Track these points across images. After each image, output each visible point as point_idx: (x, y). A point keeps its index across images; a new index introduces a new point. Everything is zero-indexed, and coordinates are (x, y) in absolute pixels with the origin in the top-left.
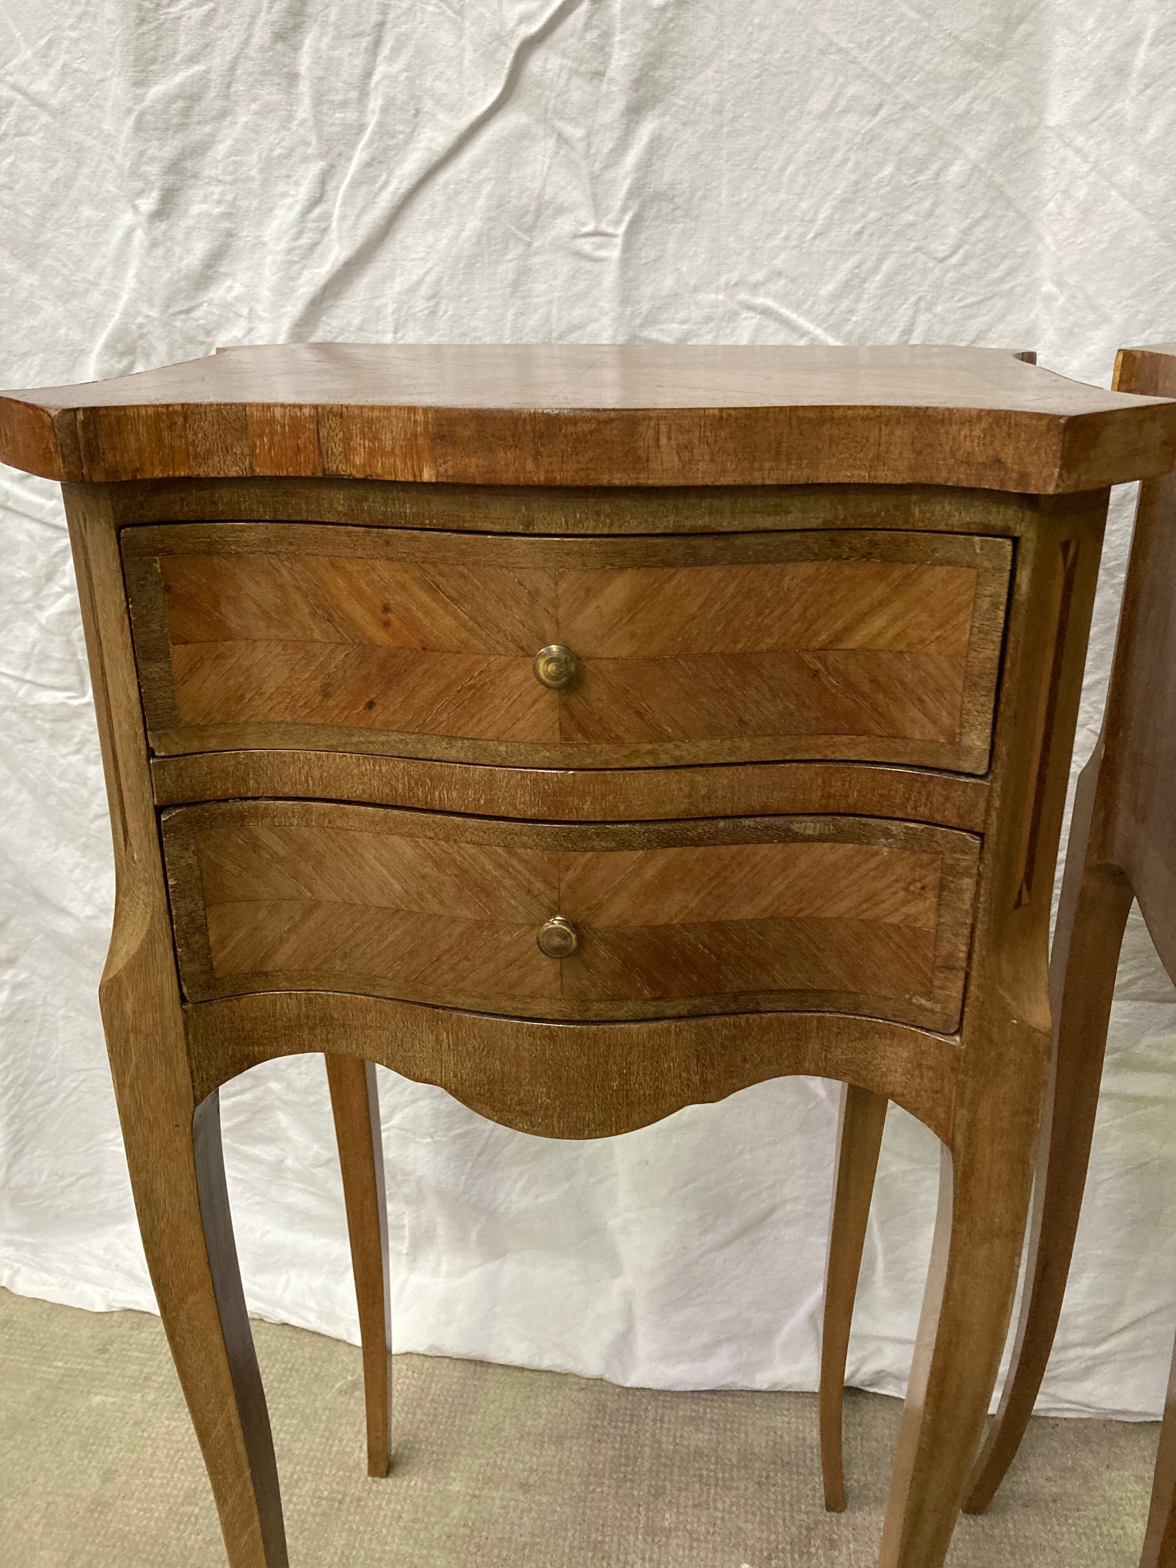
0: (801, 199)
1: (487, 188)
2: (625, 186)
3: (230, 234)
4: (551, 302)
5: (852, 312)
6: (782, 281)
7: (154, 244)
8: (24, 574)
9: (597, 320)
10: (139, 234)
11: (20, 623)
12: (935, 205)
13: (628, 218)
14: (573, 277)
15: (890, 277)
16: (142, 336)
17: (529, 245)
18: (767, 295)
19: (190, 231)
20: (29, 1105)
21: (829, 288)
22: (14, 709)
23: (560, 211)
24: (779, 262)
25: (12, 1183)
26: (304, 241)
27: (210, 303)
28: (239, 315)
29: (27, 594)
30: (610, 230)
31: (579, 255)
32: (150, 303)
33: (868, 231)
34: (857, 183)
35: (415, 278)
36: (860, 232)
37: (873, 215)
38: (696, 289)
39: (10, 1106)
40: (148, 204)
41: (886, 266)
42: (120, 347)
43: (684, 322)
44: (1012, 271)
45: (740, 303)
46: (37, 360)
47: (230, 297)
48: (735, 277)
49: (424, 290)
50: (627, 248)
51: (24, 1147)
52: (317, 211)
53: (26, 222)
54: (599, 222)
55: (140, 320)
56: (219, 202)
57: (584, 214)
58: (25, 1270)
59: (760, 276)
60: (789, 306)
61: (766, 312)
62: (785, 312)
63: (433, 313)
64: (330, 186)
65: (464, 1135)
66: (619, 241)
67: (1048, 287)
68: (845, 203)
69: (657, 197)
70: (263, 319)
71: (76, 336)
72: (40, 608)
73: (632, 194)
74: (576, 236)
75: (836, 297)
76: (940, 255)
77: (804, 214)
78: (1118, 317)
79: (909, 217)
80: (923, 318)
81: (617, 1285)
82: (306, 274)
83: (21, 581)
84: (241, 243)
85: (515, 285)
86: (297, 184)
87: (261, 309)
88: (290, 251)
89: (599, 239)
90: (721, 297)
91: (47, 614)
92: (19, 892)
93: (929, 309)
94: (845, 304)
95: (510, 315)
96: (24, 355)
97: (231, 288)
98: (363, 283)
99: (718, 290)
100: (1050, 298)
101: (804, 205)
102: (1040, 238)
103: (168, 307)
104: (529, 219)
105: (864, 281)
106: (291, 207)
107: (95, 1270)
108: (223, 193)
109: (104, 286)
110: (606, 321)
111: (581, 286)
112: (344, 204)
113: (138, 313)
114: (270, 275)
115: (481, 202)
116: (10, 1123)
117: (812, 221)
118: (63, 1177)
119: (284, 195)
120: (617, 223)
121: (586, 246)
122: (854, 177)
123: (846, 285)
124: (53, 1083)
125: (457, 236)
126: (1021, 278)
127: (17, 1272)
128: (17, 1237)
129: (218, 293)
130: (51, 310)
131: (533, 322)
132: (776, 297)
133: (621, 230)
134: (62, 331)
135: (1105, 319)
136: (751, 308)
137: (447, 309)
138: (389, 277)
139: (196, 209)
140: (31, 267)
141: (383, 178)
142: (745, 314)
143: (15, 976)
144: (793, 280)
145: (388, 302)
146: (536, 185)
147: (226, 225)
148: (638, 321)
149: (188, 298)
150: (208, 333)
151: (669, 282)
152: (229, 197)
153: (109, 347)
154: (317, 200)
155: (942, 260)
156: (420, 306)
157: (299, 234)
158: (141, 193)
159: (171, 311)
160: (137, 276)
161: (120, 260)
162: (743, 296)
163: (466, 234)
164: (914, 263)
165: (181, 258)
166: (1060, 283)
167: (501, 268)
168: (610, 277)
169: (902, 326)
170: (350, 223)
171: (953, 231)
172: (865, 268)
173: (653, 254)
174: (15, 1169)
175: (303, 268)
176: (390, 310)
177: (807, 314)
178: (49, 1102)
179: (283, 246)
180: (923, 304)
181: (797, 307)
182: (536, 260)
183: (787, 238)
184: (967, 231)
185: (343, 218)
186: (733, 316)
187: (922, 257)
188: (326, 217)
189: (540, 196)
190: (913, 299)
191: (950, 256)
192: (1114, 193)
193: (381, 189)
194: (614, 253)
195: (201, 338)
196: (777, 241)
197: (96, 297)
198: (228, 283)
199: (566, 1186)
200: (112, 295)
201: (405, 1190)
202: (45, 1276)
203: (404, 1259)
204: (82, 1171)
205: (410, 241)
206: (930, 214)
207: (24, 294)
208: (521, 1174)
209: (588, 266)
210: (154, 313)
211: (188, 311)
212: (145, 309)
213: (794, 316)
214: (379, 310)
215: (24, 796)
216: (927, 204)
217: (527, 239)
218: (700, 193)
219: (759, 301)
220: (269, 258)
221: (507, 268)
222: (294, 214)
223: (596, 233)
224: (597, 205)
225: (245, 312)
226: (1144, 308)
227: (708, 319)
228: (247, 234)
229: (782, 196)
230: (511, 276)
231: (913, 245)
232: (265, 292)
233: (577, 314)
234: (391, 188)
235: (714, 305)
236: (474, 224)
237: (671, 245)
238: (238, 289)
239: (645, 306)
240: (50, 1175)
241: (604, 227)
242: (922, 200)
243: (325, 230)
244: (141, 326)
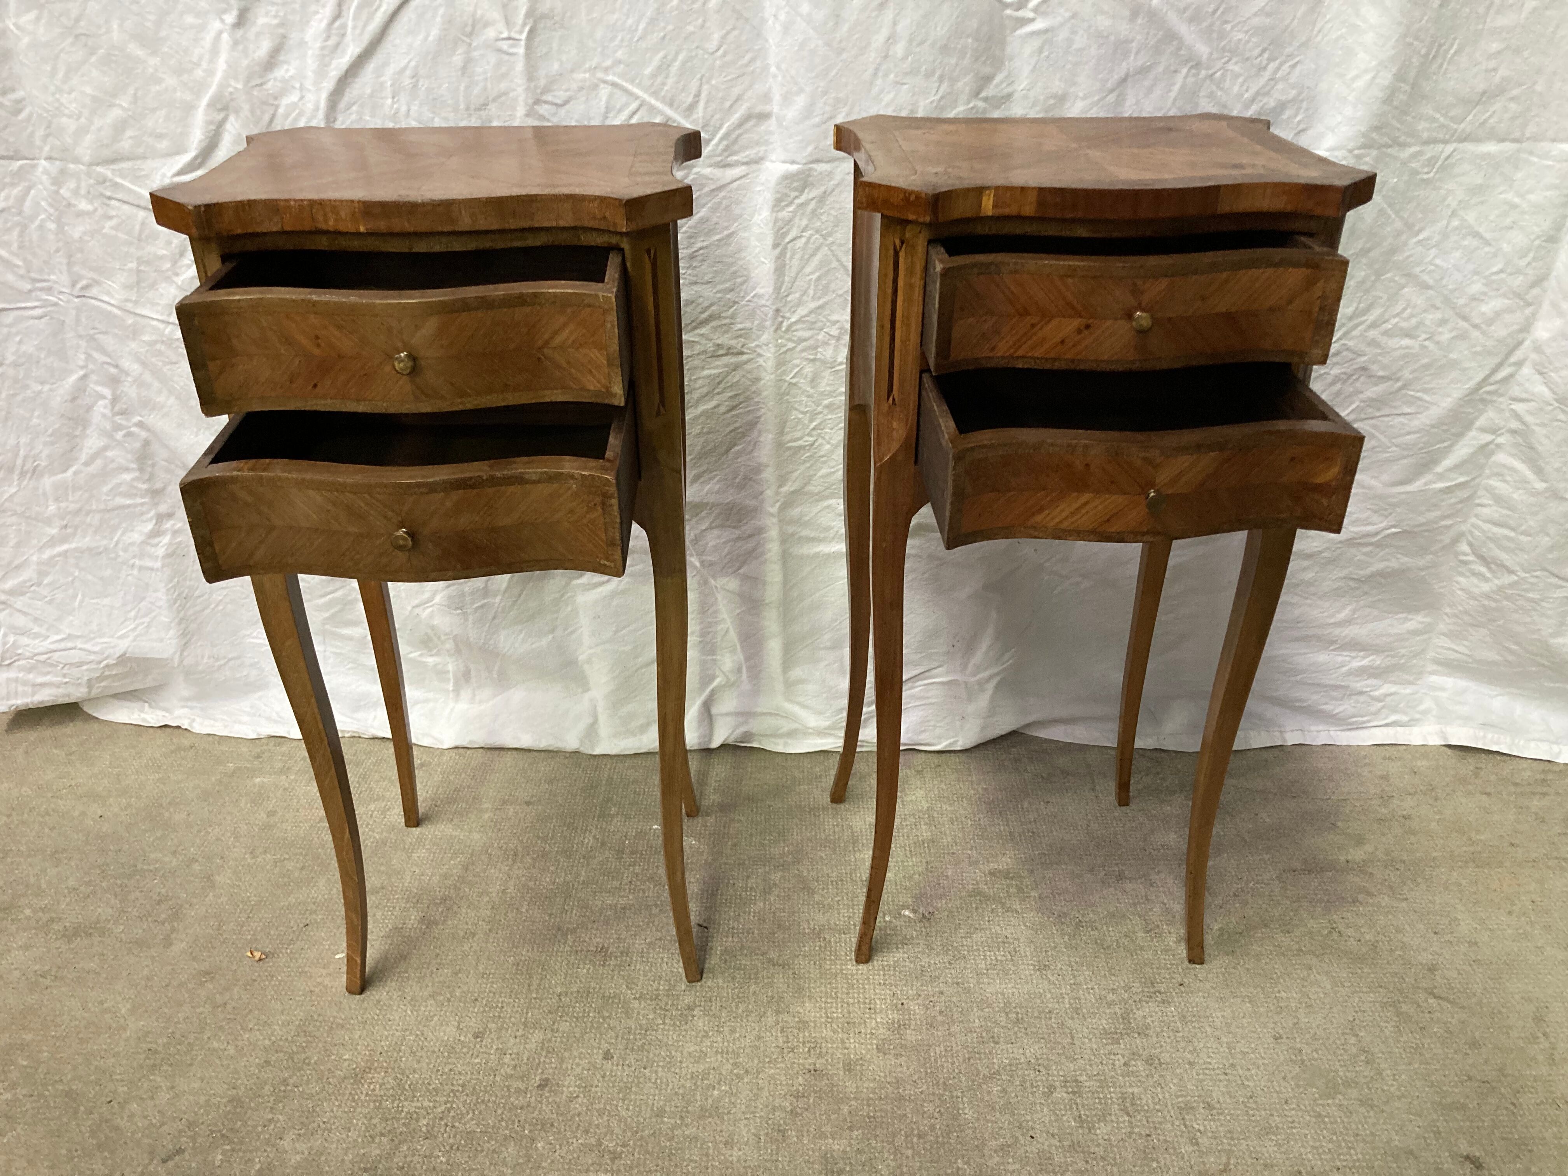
0: (628, 17)
1: (441, 11)
2: (523, 11)
3: (284, 37)
4: (486, 79)
5: (664, 84)
6: (622, 66)
7: (236, 43)
8: (165, 252)
9: (514, 90)
10: (225, 36)
11: (164, 285)
12: (704, 21)
13: (527, 29)
14: (498, 65)
15: (684, 63)
16: (232, 100)
17: (470, 45)
18: (614, 74)
19: (258, 34)
20: (191, 612)
21: (648, 71)
22: (163, 342)
23: (486, 25)
24: (619, 54)
25: (185, 663)
26: (331, 42)
27: (275, 79)
28: (294, 87)
29: (168, 265)
30: (517, 36)
31: (500, 51)
32: (236, 79)
33: (668, 37)
34: (658, 9)
35: (402, 65)
36: (664, 38)
37: (670, 27)
38: (572, 71)
39: (179, 612)
40: (230, 18)
41: (681, 58)
42: (219, 106)
43: (567, 90)
44: (752, 60)
45: (599, 79)
46: (163, 112)
47: (287, 76)
48: (594, 64)
49: (408, 72)
50: (528, 47)
51: (190, 640)
52: (337, 24)
53: (148, 24)
54: (510, 31)
55: (231, 89)
56: (275, 17)
57: (501, 26)
58: (198, 720)
59: (608, 63)
60: (627, 81)
61: (614, 85)
62: (625, 84)
63: (415, 86)
64: (344, 8)
65: (482, 606)
66: (523, 43)
67: (773, 69)
68: (653, 21)
69: (543, 17)
70: (309, 91)
71: (188, 97)
72: (177, 275)
73: (528, 15)
74: (497, 40)
75: (654, 76)
76: (711, 51)
77: (631, 26)
78: (808, 89)
79: (690, 28)
80: (705, 87)
81: (587, 696)
82: (335, 63)
83: (162, 257)
84: (291, 42)
85: (464, 69)
86: (324, 6)
87: (308, 84)
88: (323, 48)
89: (511, 42)
90: (587, 75)
91: (182, 278)
92: (173, 467)
93: (708, 82)
94: (659, 80)
95: (462, 88)
96: (154, 110)
97: (287, 70)
98: (371, 67)
99: (585, 72)
100: (775, 76)
101: (630, 21)
102: (767, 41)
103: (248, 82)
104: (468, 29)
105: (669, 66)
106: (321, 21)
107: (245, 718)
108: (277, 12)
109: (204, 65)
110: (520, 90)
111: (504, 69)
112: (355, 18)
113: (230, 86)
114: (311, 63)
115: (438, 19)
116: (179, 623)
117: (636, 30)
118: (218, 659)
119: (317, 13)
120: (521, 32)
121: (504, 45)
122: (656, 6)
123: (659, 68)
124: (206, 596)
125: (426, 39)
126: (758, 63)
127: (194, 720)
128: (189, 704)
129: (280, 73)
130: (170, 81)
131: (476, 91)
132: (620, 76)
133: (524, 36)
134: (179, 94)
135: (801, 91)
136: (605, 82)
137: (423, 84)
138: (386, 64)
139: (262, 21)
140: (154, 53)
141: (377, 3)
142: (602, 86)
143: (173, 525)
144: (628, 66)
145: (387, 78)
146: (471, 9)
147: (281, 31)
148: (539, 91)
149: (261, 77)
150: (276, 98)
151: (556, 66)
152: (281, 14)
153: (211, 105)
154: (337, 16)
155: (713, 53)
156: (407, 82)
157: (328, 38)
158: (225, 11)
159: (250, 85)
160: (227, 62)
161: (215, 51)
162: (600, 75)
163: (431, 38)
164: (696, 55)
165: (254, 52)
166: (778, 68)
167: (455, 58)
168: (520, 66)
169: (694, 91)
170: (358, 31)
171: (716, 36)
172: (669, 58)
173: (545, 50)
174: (185, 654)
175: (332, 59)
176: (389, 83)
177: (639, 86)
178: (203, 610)
179: (318, 45)
180: (704, 80)
181: (632, 81)
182: (476, 54)
183: (622, 40)
184: (724, 37)
185: (354, 28)
186: (595, 87)
187: (701, 52)
188: (344, 26)
189: (474, 15)
190: (699, 76)
191: (717, 51)
192: (799, 19)
193: (376, 10)
194: (521, 50)
195: (271, 101)
196: (617, 42)
197: (199, 73)
198: (285, 67)
199: (550, 637)
200: (211, 73)
201: (448, 646)
202: (212, 722)
203: (451, 695)
204: (230, 656)
205: (397, 41)
206: (702, 27)
207: (151, 70)
208: (521, 631)
209: (506, 57)
210: (240, 86)
211: (261, 85)
212: (233, 83)
213: (629, 87)
214: (382, 84)
215: (172, 401)
216: (700, 21)
217: (468, 41)
218: (569, 14)
219: (610, 78)
220: (310, 52)
221: (458, 59)
222: (324, 24)
223: (509, 38)
224: (508, 23)
225: (298, 85)
226: (822, 84)
227: (581, 89)
228: (294, 36)
229: (616, 16)
230: (460, 64)
231: (695, 45)
232: (310, 74)
233: (503, 86)
234: (383, 9)
235: (584, 80)
236: (435, 33)
237: (555, 46)
238: (292, 72)
239: (542, 82)
240: (209, 658)
241: (513, 35)
242: (697, 19)
243: (344, 35)
244: (231, 93)
